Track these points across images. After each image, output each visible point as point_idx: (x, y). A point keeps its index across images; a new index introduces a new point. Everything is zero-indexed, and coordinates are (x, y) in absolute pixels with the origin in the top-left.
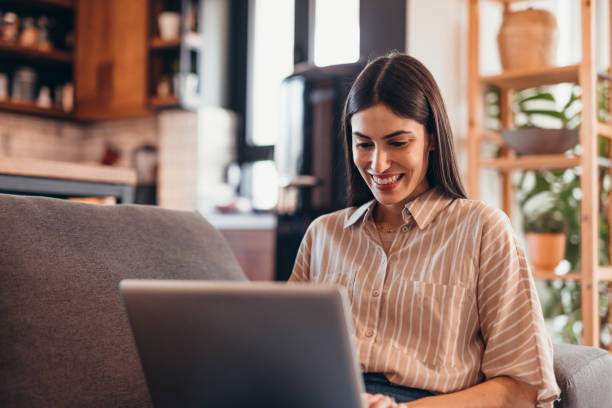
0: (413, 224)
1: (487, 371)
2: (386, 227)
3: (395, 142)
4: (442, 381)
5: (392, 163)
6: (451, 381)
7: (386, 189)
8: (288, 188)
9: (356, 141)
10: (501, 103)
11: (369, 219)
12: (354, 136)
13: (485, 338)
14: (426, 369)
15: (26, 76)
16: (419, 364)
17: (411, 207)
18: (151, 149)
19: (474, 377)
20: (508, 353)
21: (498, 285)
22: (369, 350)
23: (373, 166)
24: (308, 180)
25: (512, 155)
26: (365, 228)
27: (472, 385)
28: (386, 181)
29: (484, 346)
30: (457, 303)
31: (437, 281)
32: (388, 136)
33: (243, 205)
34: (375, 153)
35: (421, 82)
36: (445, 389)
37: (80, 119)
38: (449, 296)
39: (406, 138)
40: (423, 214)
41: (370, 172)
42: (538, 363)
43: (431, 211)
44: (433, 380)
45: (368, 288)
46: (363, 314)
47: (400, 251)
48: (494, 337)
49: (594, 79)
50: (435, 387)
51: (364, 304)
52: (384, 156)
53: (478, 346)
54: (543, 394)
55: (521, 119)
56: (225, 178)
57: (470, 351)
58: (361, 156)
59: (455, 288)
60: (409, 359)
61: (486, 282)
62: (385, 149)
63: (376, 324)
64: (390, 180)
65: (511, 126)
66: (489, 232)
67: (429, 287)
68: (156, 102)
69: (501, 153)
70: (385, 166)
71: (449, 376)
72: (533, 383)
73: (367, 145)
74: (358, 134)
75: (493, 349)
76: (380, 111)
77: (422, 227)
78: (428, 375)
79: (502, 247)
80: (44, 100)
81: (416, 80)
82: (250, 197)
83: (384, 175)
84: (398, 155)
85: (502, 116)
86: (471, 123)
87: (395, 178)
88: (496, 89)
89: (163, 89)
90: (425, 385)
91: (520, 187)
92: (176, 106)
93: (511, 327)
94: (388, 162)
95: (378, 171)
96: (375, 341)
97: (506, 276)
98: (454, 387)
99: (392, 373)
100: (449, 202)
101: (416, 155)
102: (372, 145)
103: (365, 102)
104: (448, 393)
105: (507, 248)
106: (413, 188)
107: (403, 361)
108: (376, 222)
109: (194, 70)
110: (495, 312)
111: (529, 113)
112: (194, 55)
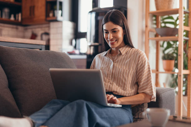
0: (121, 54)
1: (139, 92)
2: (113, 55)
3: (114, 31)
4: (127, 93)
5: (114, 37)
6: (129, 93)
7: (112, 44)
8: (90, 46)
9: (104, 31)
10: (157, 20)
11: (109, 53)
12: (104, 30)
13: (139, 84)
14: (123, 91)
15: (6, 10)
16: (121, 90)
17: (120, 49)
18: (47, 34)
19: (135, 93)
20: (145, 87)
21: (142, 71)
22: (109, 86)
23: (109, 38)
24: (97, 44)
25: (160, 36)
26: (108, 56)
27: (134, 95)
28: (112, 42)
29: (138, 86)
30: (131, 75)
31: (126, 69)
32: (112, 30)
33: (77, 52)
34: (109, 35)
35: (121, 16)
36: (127, 96)
37: (23, 24)
38: (129, 73)
39: (117, 30)
40: (124, 51)
41: (108, 40)
42: (152, 89)
43: (126, 51)
44: (124, 93)
45: (108, 71)
46: (107, 77)
47: (117, 60)
48: (142, 83)
49: (183, 12)
50: (125, 95)
51: (108, 74)
52: (111, 35)
53: (136, 86)
54: (153, 97)
55: (163, 25)
56: (71, 44)
57: (134, 87)
58: (106, 36)
59: (130, 71)
60: (118, 88)
61: (139, 70)
62: (112, 33)
63: (110, 79)
64: (113, 41)
65: (159, 27)
66: (141, 57)
67: (124, 70)
68: (48, 19)
69: (156, 36)
70: (112, 38)
71: (128, 92)
72: (150, 94)
73: (107, 32)
74: (105, 30)
75: (141, 86)
76: (110, 23)
77: (123, 54)
78: (123, 92)
79: (144, 61)
80: (12, 18)
81: (119, 16)
82: (79, 49)
83: (111, 40)
84: (115, 35)
85: (157, 24)
86: (146, 26)
87: (114, 41)
88: (155, 16)
89: (51, 15)
90: (122, 94)
91: (163, 46)
92: (56, 21)
93: (146, 81)
94: (112, 36)
95: (110, 39)
96: (110, 83)
97: (144, 69)
98: (129, 95)
99: (114, 92)
100: (130, 48)
101: (120, 35)
102: (108, 32)
103: (106, 21)
104: (128, 97)
105: (145, 61)
106: (120, 44)
107: (117, 89)
108: (111, 54)
109: (61, 9)
110: (141, 78)
111: (166, 23)
112: (61, 3)
